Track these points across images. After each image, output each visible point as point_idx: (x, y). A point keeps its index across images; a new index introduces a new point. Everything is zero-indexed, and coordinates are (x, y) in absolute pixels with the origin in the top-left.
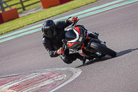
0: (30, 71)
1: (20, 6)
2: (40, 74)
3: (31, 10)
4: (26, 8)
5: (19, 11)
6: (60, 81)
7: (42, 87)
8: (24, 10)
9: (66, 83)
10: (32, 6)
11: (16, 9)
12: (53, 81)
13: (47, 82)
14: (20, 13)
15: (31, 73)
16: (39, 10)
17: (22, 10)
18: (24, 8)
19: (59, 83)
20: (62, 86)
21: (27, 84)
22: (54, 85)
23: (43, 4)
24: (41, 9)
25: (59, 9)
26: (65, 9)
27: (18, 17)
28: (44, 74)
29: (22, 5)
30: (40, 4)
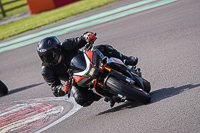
0: (12, 101)
2: (26, 105)
3: (15, 16)
4: (8, 13)
6: (55, 115)
7: (29, 123)
8: (4, 16)
9: (63, 118)
10: (15, 10)
12: (44, 116)
13: (36, 117)
15: (13, 104)
16: (25, 16)
17: (1, 16)
18: (4, 13)
19: (53, 118)
20: (57, 122)
21: (9, 120)
22: (46, 121)
23: (31, 8)
24: (29, 15)
25: (54, 14)
26: (62, 15)
28: (33, 105)
30: (27, 8)
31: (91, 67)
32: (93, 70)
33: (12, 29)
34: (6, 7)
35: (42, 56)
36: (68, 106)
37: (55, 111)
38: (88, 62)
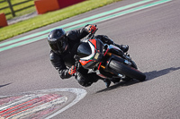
0: (22, 92)
1: (9, 10)
2: (34, 96)
3: (23, 16)
4: (16, 14)
5: (7, 17)
6: (60, 104)
7: (37, 112)
8: (14, 15)
9: (67, 107)
10: (24, 11)
11: (4, 15)
12: (51, 105)
13: (43, 107)
14: (9, 19)
15: (22, 95)
16: (33, 16)
17: (11, 15)
18: (13, 13)
19: (58, 107)
21: (18, 109)
22: (51, 110)
23: (38, 9)
24: (36, 15)
25: (59, 14)
27: (7, 25)
28: (40, 96)
29: (12, 9)
30: (35, 8)
31: (96, 52)
33: (21, 28)
34: (15, 8)
35: (52, 44)
36: (72, 97)
37: (60, 101)
38: (93, 48)
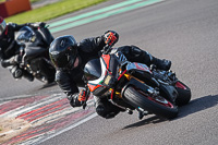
7: (67, 114)
21: (45, 111)
31: (107, 74)
32: (109, 78)
